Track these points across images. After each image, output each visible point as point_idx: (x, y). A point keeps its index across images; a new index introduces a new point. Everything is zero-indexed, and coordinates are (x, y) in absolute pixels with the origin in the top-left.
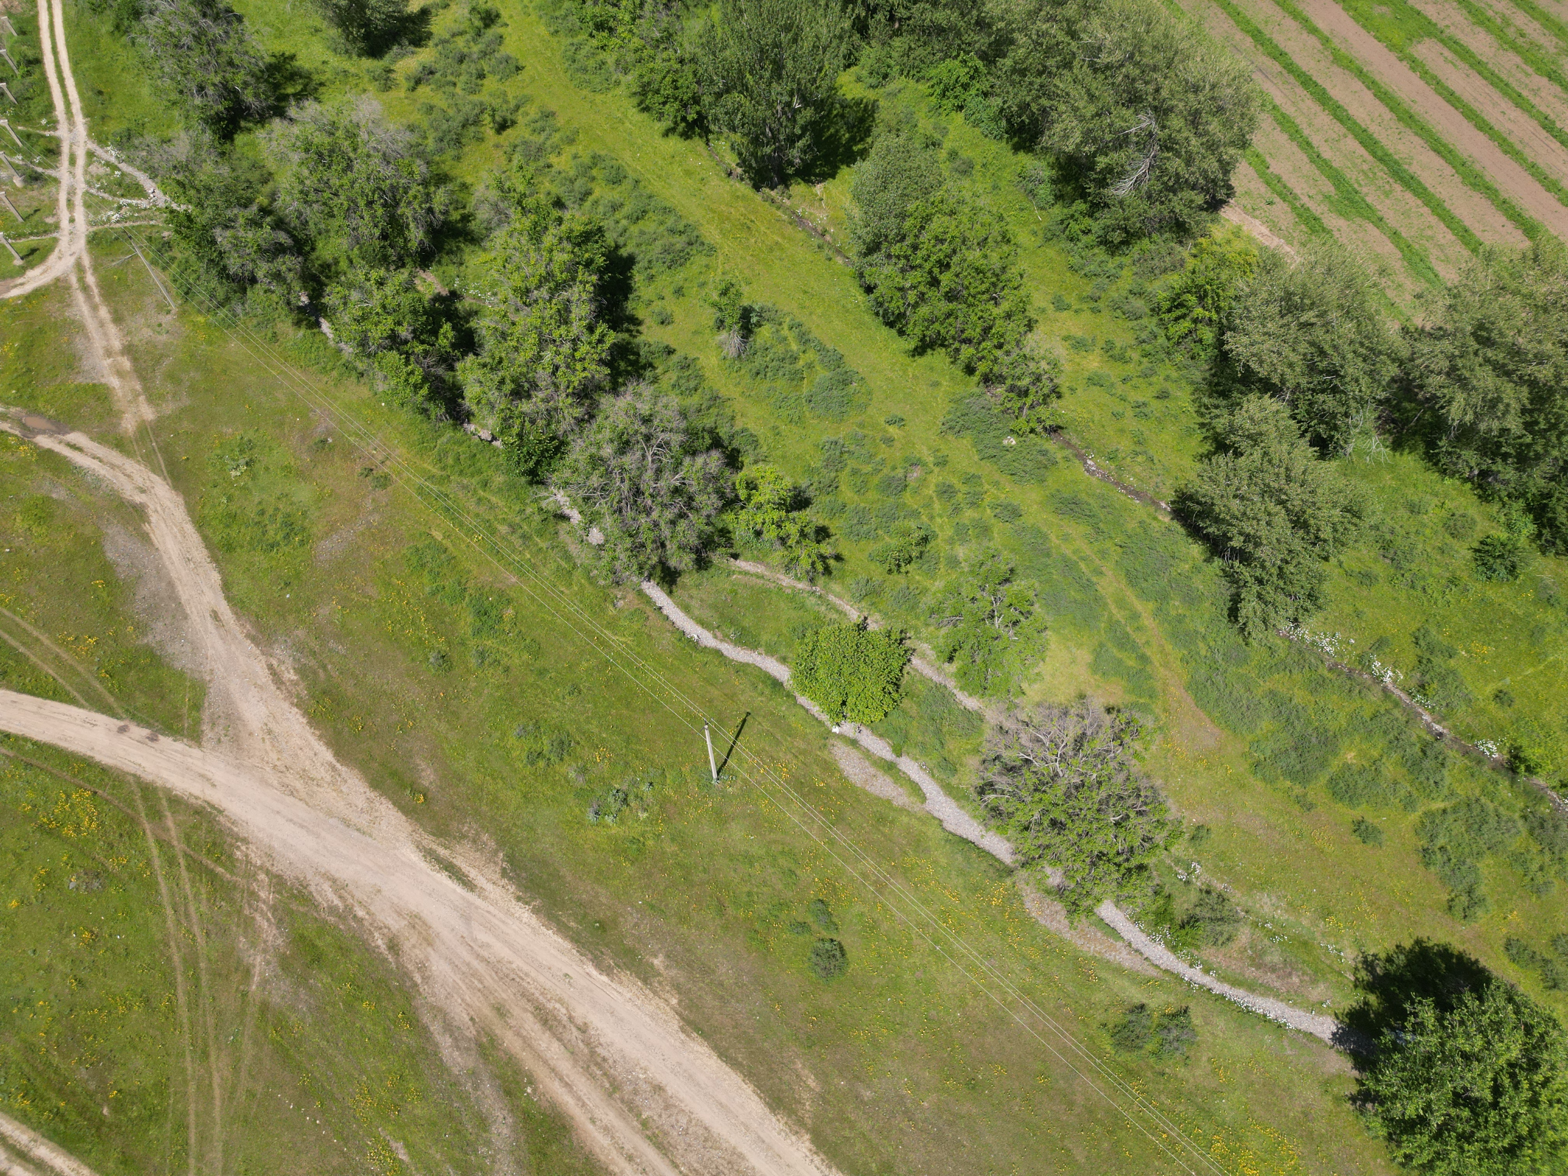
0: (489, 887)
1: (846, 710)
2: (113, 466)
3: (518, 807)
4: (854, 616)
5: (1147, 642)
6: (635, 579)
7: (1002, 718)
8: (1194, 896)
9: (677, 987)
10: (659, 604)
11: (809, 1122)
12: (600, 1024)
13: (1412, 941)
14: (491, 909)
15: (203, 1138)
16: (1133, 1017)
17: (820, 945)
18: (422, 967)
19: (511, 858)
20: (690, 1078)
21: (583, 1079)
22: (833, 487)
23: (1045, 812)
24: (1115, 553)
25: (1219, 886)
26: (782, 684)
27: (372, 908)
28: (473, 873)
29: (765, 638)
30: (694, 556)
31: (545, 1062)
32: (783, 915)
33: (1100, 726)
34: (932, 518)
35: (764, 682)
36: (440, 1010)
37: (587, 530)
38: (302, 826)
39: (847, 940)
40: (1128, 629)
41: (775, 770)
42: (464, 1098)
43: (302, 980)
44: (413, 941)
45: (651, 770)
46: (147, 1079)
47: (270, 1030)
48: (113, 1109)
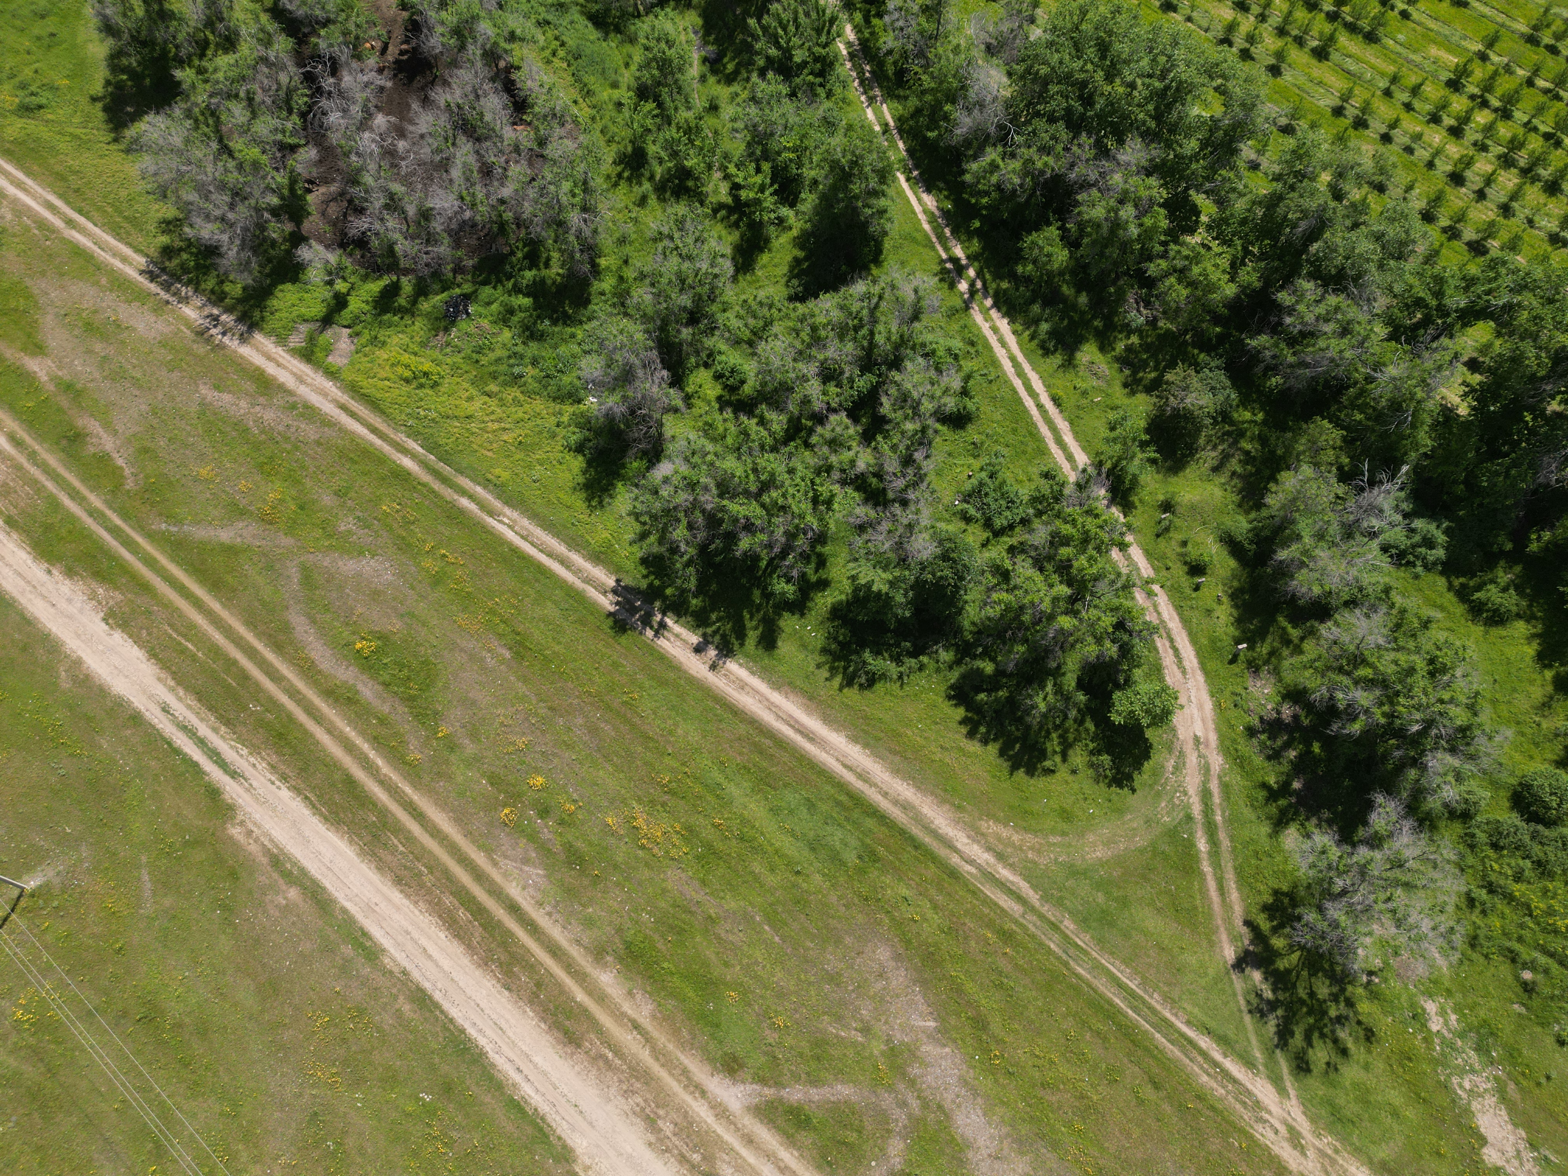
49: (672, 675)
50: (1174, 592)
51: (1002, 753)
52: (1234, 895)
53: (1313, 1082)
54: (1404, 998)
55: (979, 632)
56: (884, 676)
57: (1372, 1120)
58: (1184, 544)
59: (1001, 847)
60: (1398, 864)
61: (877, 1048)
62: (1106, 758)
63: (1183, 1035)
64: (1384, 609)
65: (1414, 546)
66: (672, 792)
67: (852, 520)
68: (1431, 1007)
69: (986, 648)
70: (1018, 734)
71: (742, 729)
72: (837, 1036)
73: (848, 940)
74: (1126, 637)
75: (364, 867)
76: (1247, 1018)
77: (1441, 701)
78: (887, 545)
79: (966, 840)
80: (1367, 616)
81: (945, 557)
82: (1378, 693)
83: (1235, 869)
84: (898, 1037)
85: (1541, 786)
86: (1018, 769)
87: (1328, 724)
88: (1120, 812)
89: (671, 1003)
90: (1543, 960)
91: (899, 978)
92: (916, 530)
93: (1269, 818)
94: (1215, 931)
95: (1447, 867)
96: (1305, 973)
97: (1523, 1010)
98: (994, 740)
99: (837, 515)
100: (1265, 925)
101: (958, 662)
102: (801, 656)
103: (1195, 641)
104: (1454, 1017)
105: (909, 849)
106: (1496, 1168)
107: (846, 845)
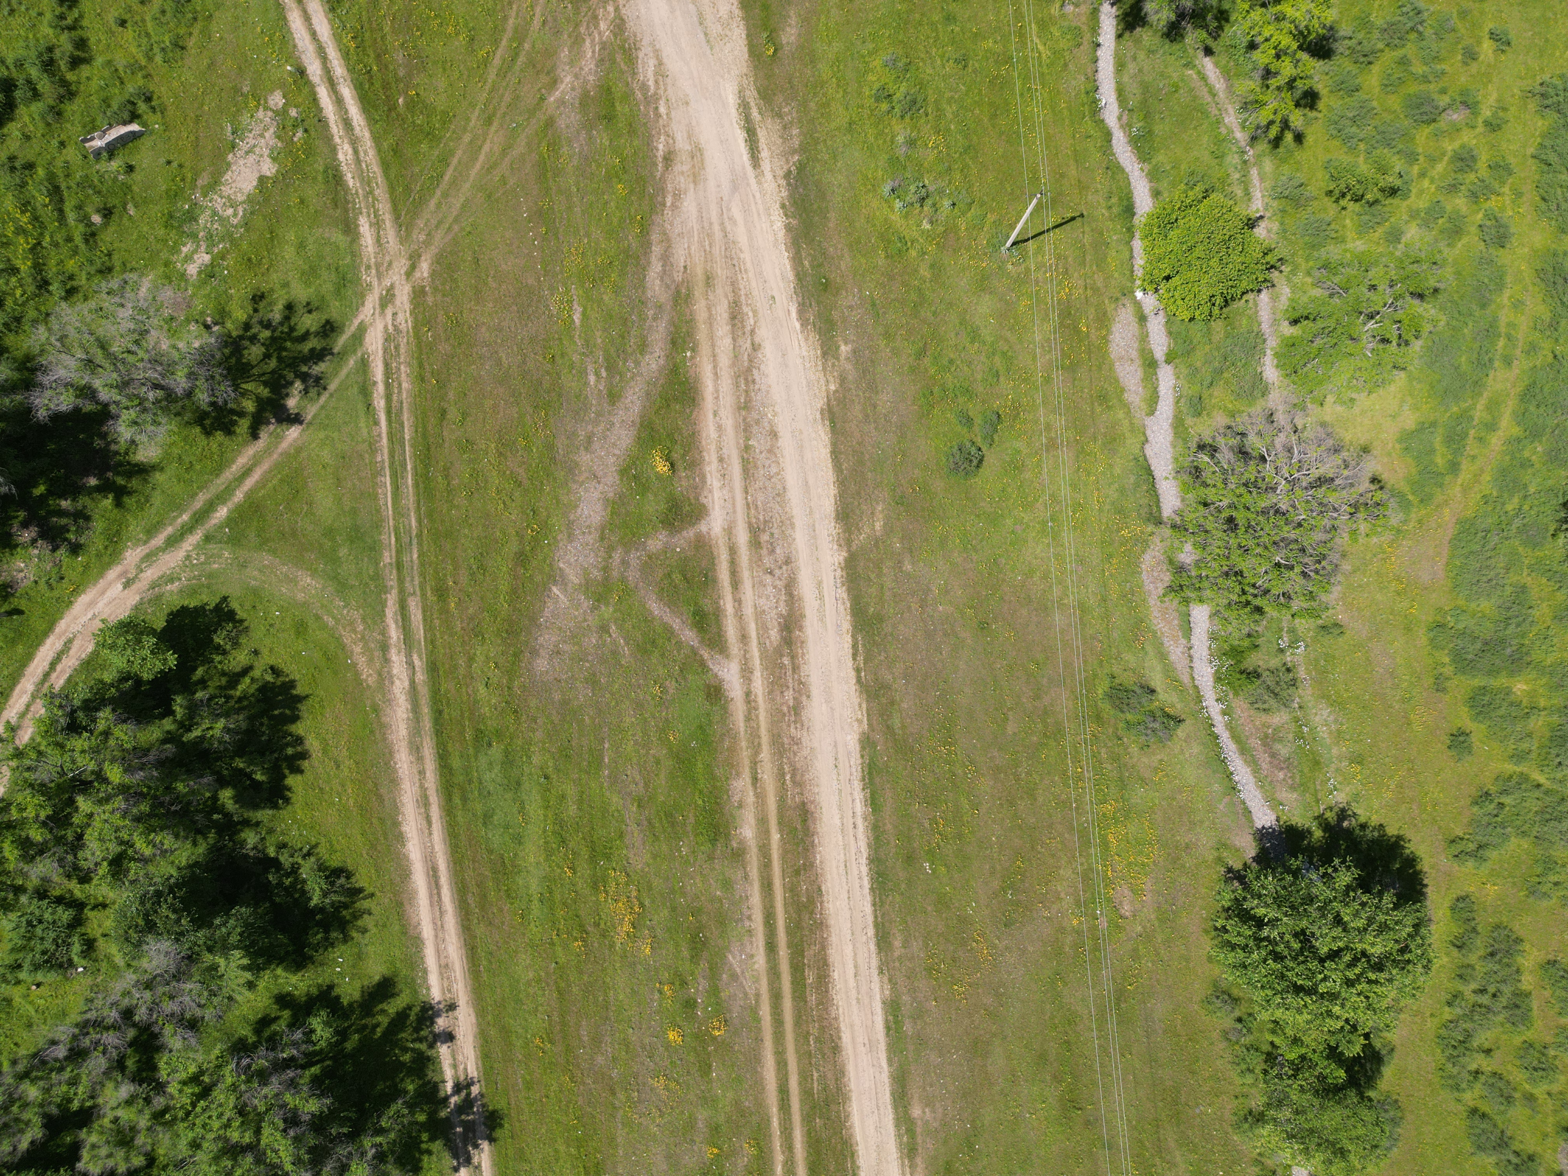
0: (769, 176)
1: (1163, 286)
3: (838, 129)
4: (1257, 205)
5: (1474, 457)
7: (1281, 408)
8: (1275, 662)
9: (843, 380)
10: (1101, 40)
11: (854, 547)
12: (769, 354)
13: (1396, 833)
14: (758, 195)
16: (1139, 691)
17: (968, 445)
18: (677, 196)
19: (801, 167)
20: (801, 448)
21: (730, 381)
22: (1366, 58)
23: (1232, 506)
24: (1544, 356)
25: (1302, 673)
26: (1134, 214)
27: (673, 114)
28: (765, 154)
29: (1161, 157)
30: (1173, 17)
31: (713, 346)
32: (961, 400)
33: (1352, 485)
34: (1423, 175)
35: (1121, 199)
36: (668, 240)
39: (991, 459)
40: (1472, 432)
41: (1060, 283)
42: (643, 318)
43: (588, 126)
44: (685, 168)
45: (964, 192)
46: (440, 102)
47: (544, 143)
48: (406, 104)
49: (493, 1032)
51: (295, 719)
52: (242, 461)
53: (334, 313)
54: (204, 292)
55: (199, 832)
56: (321, 867)
57: (321, 258)
59: (376, 653)
60: (90, 364)
61: (607, 611)
62: (219, 639)
63: (389, 421)
66: (583, 929)
67: (193, 1041)
68: (192, 270)
69: (209, 814)
70: (265, 720)
71: (480, 930)
72: (627, 644)
73: (557, 697)
74: (80, 714)
75: (853, 1086)
76: (332, 387)
78: (188, 986)
79: (397, 682)
81: (150, 927)
83: (218, 475)
84: (586, 604)
86: (297, 696)
88: (255, 592)
89: (718, 772)
90: (71, 217)
91: (547, 639)
92: (147, 977)
93: (146, 481)
94: (286, 454)
95: (56, 327)
96: (255, 371)
97: (130, 206)
98: (291, 734)
99: (200, 1057)
100: (244, 425)
101: (246, 823)
102: (371, 949)
103: (29, 657)
104: (185, 250)
105: (446, 717)
106: (274, 159)
107: (491, 764)
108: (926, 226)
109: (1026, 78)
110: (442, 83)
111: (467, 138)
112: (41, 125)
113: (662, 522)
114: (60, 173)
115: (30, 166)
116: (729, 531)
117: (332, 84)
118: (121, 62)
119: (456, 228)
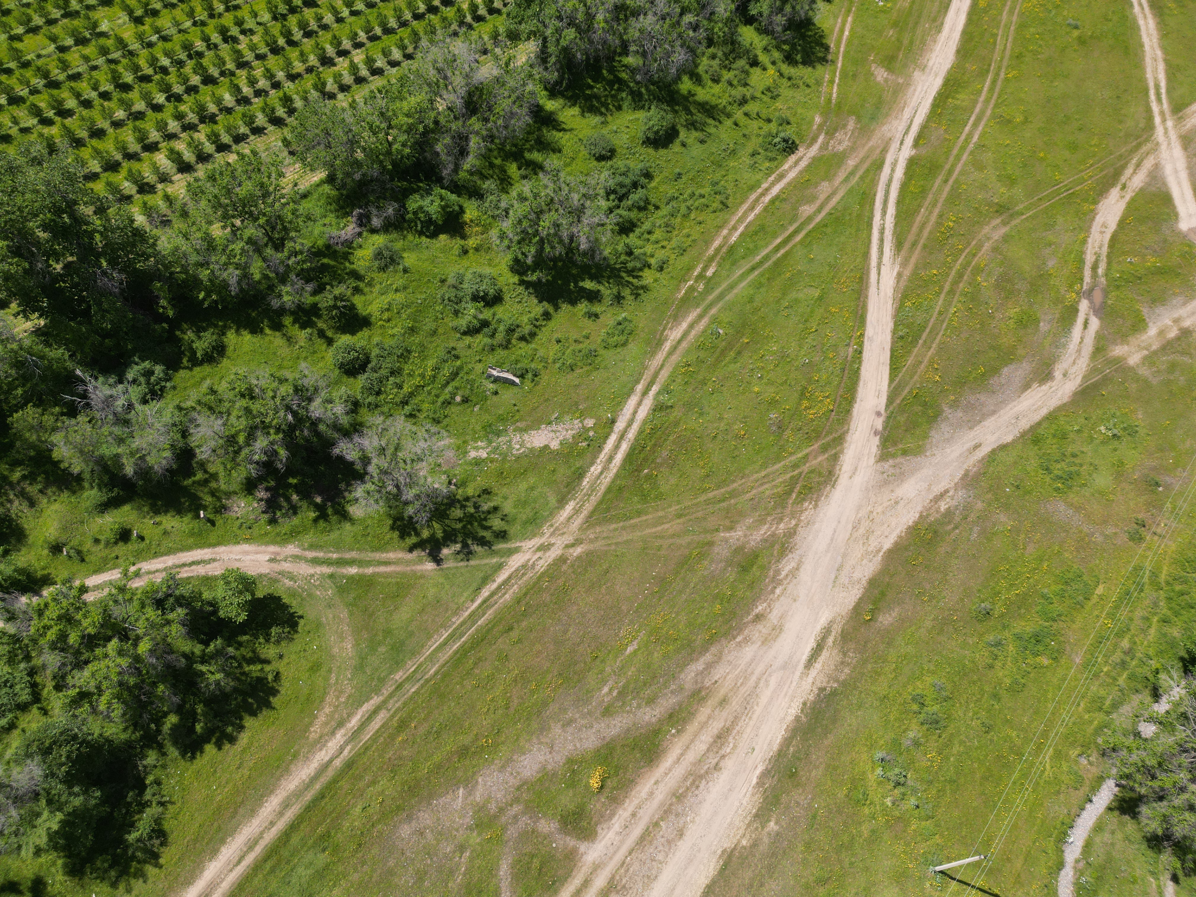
0: (810, 680)
2: (1079, 351)
3: (875, 693)
6: (1114, 771)
9: (755, 845)
10: (1094, 799)
12: (722, 780)
14: (794, 684)
15: (634, 527)
18: (746, 640)
19: (834, 693)
20: (691, 860)
21: (683, 772)
27: (782, 598)
28: (818, 666)
30: (1160, 832)
31: (692, 741)
36: (720, 658)
37: (1151, 719)
38: (832, 540)
42: (666, 685)
43: (729, 563)
44: (764, 631)
45: (931, 805)
46: (664, 488)
47: (698, 550)
48: (647, 475)
50: (139, 556)
51: (254, 714)
52: (391, 555)
53: (512, 530)
54: (467, 468)
55: (135, 725)
57: (535, 501)
58: (97, 541)
59: (333, 723)
60: (382, 451)
61: (475, 839)
62: (274, 631)
63: (480, 606)
64: (194, 414)
65: (148, 383)
68: (473, 454)
69: (152, 720)
70: (240, 699)
72: (465, 875)
73: (391, 863)
74: (171, 600)
76: (472, 563)
77: (274, 397)
78: (13, 812)
79: (323, 752)
80: (198, 426)
81: (46, 752)
82: (259, 433)
83: (373, 551)
84: (469, 820)
85: (343, 358)
86: (270, 702)
87: (277, 470)
88: (319, 625)
90: (449, 388)
91: (425, 818)
92: (6, 780)
93: (340, 522)
94: (414, 573)
95: (388, 423)
96: (447, 522)
97: (478, 407)
98: (241, 719)
100: (413, 540)
101: (160, 747)
103: (189, 548)
104: (480, 443)
105: (323, 804)
106: (561, 444)
107: (311, 864)
108: (888, 802)
109: (1025, 775)
110: (673, 481)
111: (661, 514)
112: (481, 347)
113: (562, 816)
114: (465, 370)
115: (457, 357)
116: (596, 867)
117: (622, 437)
118: (541, 353)
119: (613, 547)
